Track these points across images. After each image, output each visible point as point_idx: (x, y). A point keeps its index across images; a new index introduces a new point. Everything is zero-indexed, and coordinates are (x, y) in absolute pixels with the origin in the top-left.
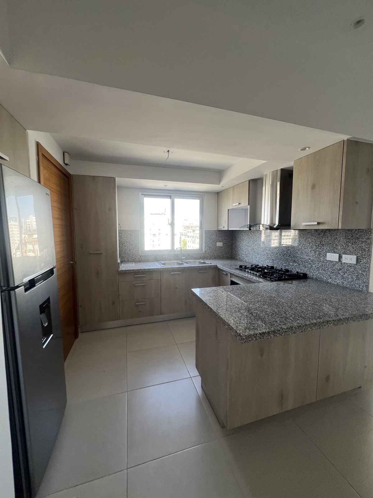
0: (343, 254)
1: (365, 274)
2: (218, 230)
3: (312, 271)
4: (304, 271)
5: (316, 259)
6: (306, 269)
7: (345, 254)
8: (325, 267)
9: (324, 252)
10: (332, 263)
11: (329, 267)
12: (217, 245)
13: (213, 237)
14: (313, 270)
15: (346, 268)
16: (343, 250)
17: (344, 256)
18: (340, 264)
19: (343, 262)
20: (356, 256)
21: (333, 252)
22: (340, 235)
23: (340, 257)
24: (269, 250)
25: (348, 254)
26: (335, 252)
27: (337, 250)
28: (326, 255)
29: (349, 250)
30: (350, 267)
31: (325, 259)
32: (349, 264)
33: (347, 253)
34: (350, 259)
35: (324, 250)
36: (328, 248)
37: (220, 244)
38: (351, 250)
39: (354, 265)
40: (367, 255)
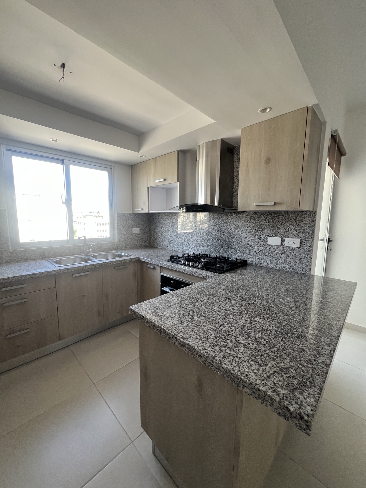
0: (286, 238)
1: (308, 257)
2: (134, 213)
3: (251, 257)
4: (241, 257)
5: (255, 244)
6: (244, 255)
7: (287, 238)
8: (265, 251)
9: (265, 235)
10: (274, 247)
11: (270, 251)
12: (133, 232)
13: (128, 222)
14: (252, 255)
15: (288, 252)
16: (285, 233)
17: (286, 240)
18: (282, 248)
19: (286, 245)
20: (299, 239)
21: (274, 236)
22: (282, 218)
23: (283, 241)
24: (199, 236)
25: (291, 237)
26: (276, 236)
27: (279, 234)
28: (266, 239)
29: (292, 233)
30: (293, 250)
31: (266, 243)
32: (291, 248)
33: (289, 236)
34: (293, 242)
35: (265, 234)
36: (269, 232)
37: (136, 230)
38: (294, 233)
39: (297, 248)
40: (310, 238)
